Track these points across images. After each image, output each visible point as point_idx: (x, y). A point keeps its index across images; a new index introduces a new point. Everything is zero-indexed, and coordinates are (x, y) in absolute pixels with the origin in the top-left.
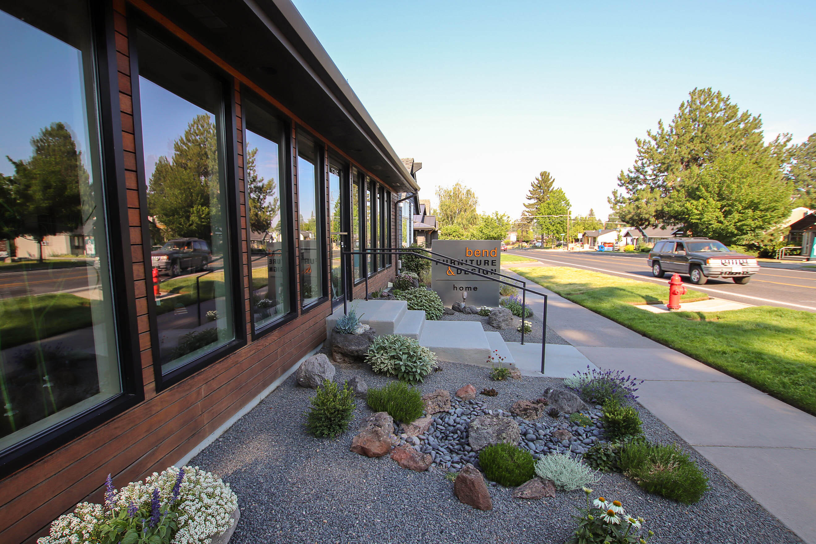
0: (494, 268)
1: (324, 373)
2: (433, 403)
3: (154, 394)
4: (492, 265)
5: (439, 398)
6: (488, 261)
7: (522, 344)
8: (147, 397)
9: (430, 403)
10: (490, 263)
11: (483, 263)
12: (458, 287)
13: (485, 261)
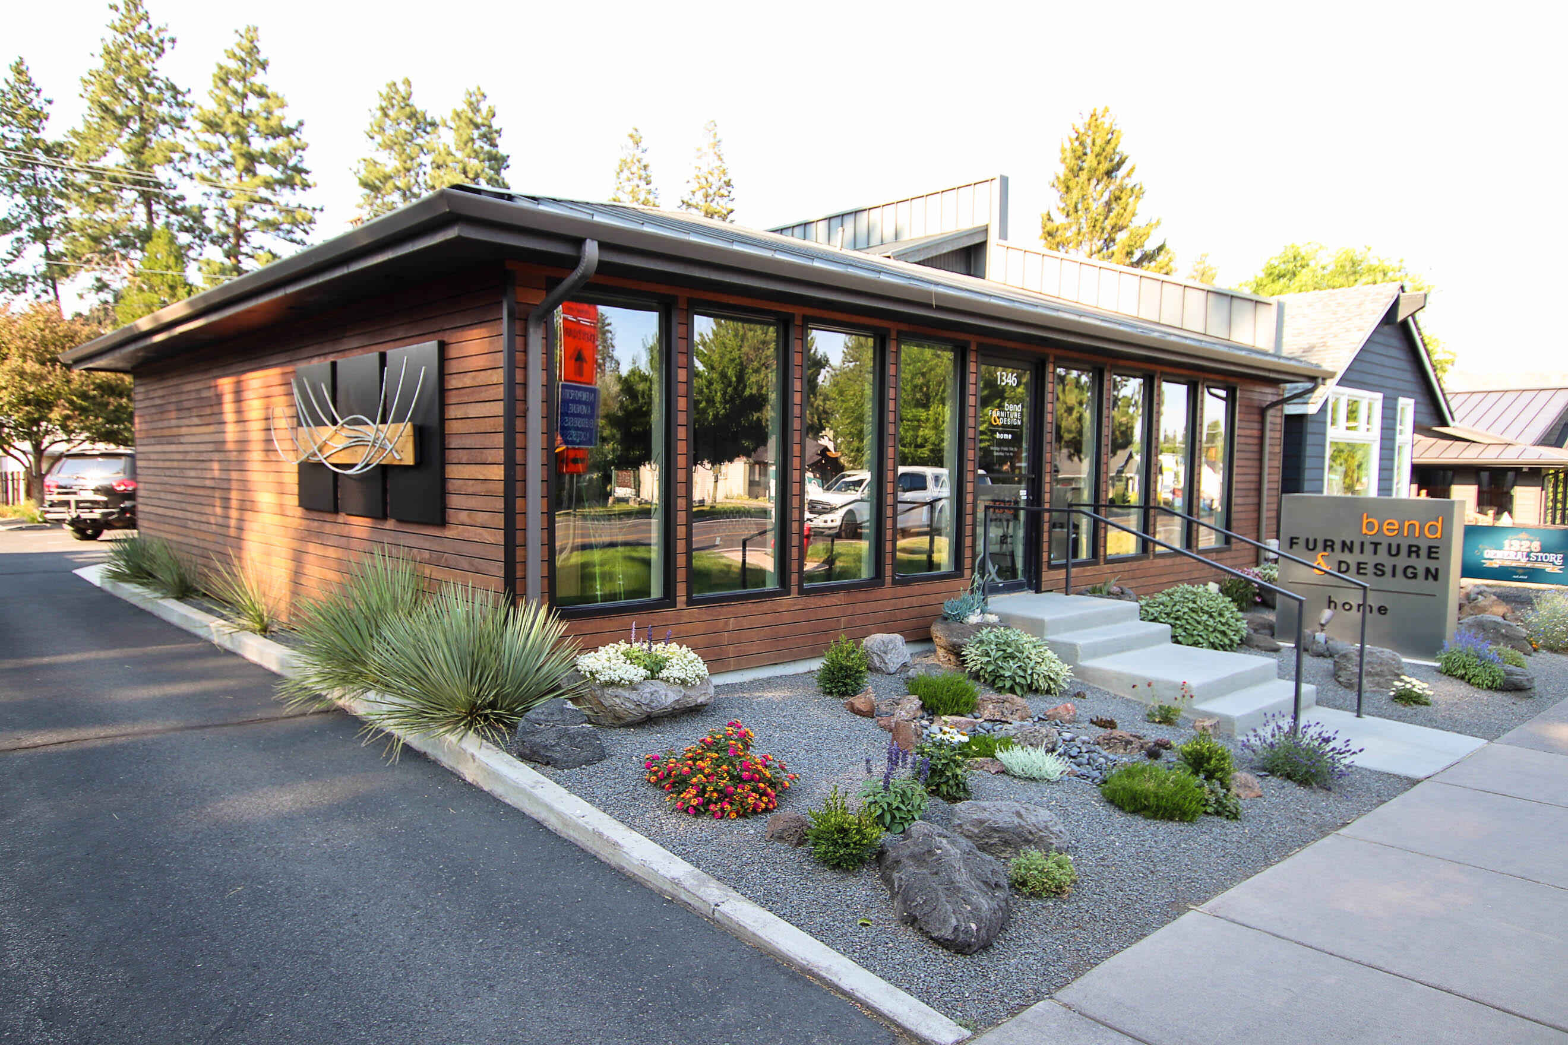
0: (1432, 565)
1: (885, 653)
2: (995, 708)
3: (684, 607)
4: (1429, 557)
5: (1007, 705)
6: (1419, 548)
7: (1358, 716)
8: (679, 606)
9: (990, 706)
10: (1423, 552)
11: (1404, 550)
12: (1339, 602)
13: (1410, 546)
